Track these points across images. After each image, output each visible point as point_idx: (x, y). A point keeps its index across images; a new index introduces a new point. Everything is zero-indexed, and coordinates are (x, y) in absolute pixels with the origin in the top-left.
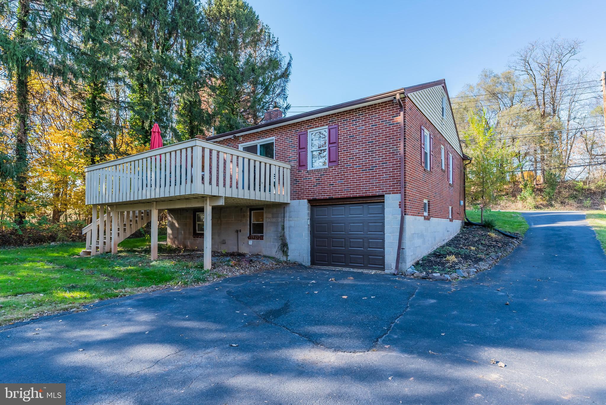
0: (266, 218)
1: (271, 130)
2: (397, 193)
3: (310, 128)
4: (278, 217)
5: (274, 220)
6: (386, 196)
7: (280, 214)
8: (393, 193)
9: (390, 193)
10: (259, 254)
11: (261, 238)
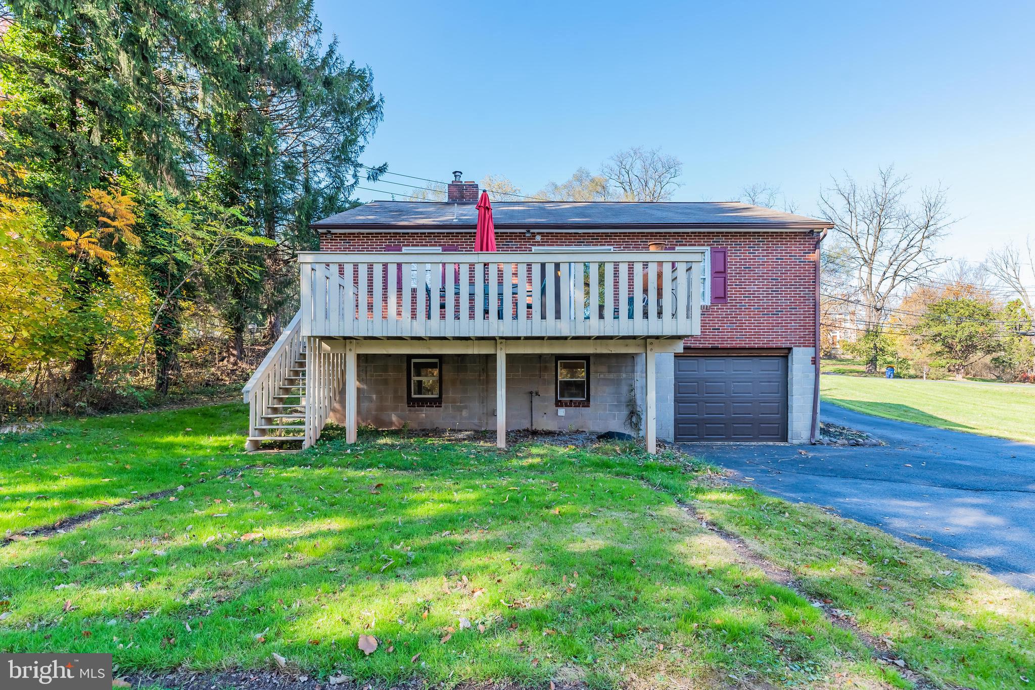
0: (596, 372)
1: (607, 234)
2: (810, 346)
3: (680, 245)
4: (620, 372)
5: (612, 376)
6: (794, 349)
7: (624, 368)
8: (804, 346)
9: (800, 346)
10: (581, 430)
11: (586, 403)
